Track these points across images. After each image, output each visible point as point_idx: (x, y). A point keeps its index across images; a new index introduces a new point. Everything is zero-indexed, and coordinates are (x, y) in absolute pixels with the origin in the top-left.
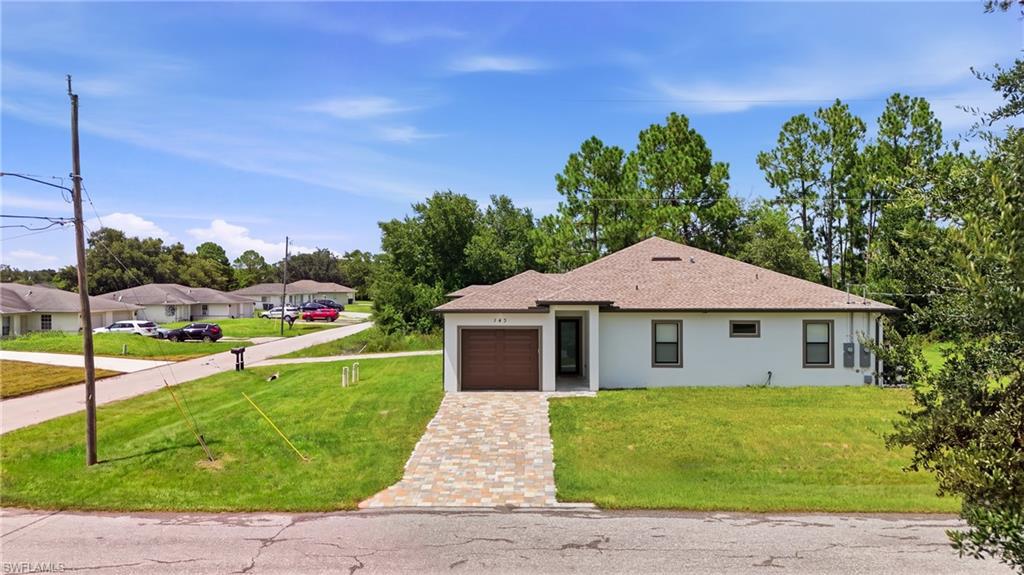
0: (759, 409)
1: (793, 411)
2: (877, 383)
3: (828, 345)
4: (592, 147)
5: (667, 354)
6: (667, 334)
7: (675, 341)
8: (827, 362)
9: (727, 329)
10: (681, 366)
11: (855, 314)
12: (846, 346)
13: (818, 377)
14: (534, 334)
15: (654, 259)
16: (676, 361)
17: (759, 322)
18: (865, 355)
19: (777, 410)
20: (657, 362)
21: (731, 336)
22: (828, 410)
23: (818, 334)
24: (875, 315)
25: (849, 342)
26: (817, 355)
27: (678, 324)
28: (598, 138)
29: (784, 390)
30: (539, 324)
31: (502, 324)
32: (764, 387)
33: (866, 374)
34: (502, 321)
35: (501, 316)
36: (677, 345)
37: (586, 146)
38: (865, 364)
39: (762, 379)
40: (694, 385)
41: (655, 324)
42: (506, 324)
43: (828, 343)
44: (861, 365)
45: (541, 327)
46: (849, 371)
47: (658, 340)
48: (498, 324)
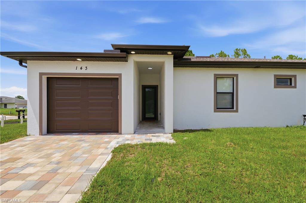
6: (225, 86)
7: (232, 91)
9: (272, 81)
10: (236, 111)
14: (114, 82)
16: (232, 107)
17: (295, 76)
20: (218, 108)
27: (234, 78)
30: (118, 72)
34: (84, 68)
35: (82, 64)
36: (233, 95)
41: (217, 78)
42: (86, 72)
45: (120, 75)
47: (218, 91)
48: (79, 71)
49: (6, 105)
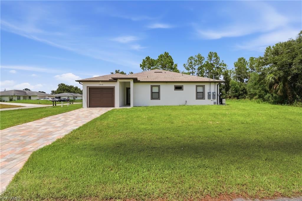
0: (182, 110)
1: (194, 111)
2: (217, 104)
3: (203, 93)
4: (148, 58)
5: (155, 96)
6: (155, 90)
7: (158, 92)
8: (203, 98)
9: (173, 88)
10: (160, 99)
11: (211, 83)
12: (208, 93)
13: (201, 102)
14: (112, 89)
15: (155, 72)
16: (158, 98)
17: (183, 86)
18: (214, 95)
19: (188, 111)
20: (152, 98)
21: (175, 90)
22: (206, 111)
23: (200, 90)
24: (217, 84)
25: (209, 92)
26: (200, 96)
27: (159, 86)
28: (149, 57)
29: (191, 106)
30: (114, 86)
31: (102, 86)
32: (184, 105)
33: (214, 101)
34: (102, 85)
35: (101, 83)
36: (159, 93)
37: (146, 58)
38: (214, 98)
39: (184, 103)
40: (163, 105)
41: (152, 87)
42: (103, 86)
43: (203, 92)
44: (213, 99)
45: (114, 87)
46: (209, 100)
47: (153, 92)
48: (100, 86)
49: (30, 97)
